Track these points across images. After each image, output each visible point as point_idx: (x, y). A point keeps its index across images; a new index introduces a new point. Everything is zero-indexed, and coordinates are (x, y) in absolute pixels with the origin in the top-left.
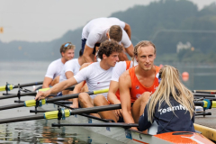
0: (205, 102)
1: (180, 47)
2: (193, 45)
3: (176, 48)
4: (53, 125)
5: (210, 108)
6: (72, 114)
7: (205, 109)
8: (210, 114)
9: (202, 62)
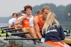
0: (68, 31)
6: (12, 35)
7: (67, 33)
8: (69, 35)
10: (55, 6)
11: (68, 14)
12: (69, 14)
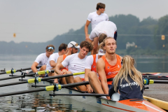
0: (145, 81)
1: (128, 45)
2: (136, 44)
3: (125, 46)
4: (51, 95)
5: (148, 84)
8: (148, 88)
9: (142, 54)
10: (138, 20)
11: (161, 37)
12: (163, 37)
